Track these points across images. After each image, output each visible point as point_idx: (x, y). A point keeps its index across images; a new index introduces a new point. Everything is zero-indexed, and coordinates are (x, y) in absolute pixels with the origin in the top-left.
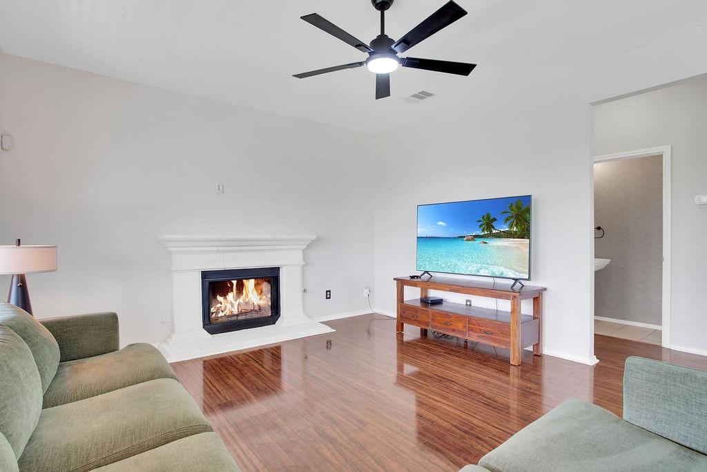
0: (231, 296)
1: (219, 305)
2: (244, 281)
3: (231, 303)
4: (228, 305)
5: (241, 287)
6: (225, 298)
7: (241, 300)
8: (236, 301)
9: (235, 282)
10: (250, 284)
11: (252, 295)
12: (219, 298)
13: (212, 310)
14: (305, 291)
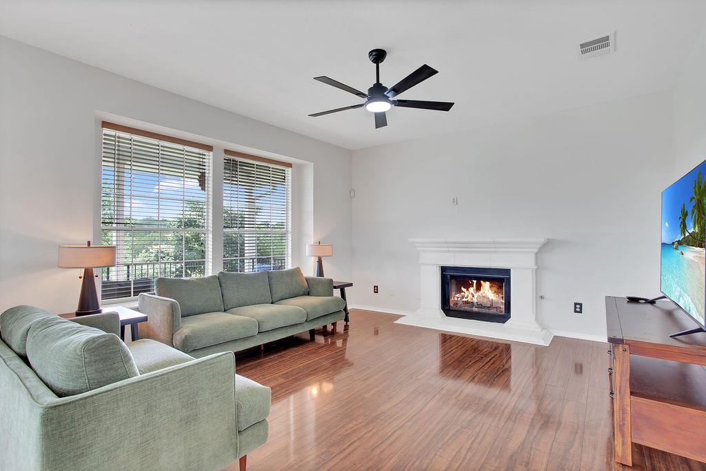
0: (471, 290)
1: (463, 294)
2: (482, 282)
3: (472, 294)
4: (470, 295)
5: (479, 288)
6: (468, 290)
7: (480, 294)
8: (476, 293)
9: (475, 282)
10: (486, 285)
11: (488, 293)
12: (463, 289)
13: (457, 296)
14: (542, 297)
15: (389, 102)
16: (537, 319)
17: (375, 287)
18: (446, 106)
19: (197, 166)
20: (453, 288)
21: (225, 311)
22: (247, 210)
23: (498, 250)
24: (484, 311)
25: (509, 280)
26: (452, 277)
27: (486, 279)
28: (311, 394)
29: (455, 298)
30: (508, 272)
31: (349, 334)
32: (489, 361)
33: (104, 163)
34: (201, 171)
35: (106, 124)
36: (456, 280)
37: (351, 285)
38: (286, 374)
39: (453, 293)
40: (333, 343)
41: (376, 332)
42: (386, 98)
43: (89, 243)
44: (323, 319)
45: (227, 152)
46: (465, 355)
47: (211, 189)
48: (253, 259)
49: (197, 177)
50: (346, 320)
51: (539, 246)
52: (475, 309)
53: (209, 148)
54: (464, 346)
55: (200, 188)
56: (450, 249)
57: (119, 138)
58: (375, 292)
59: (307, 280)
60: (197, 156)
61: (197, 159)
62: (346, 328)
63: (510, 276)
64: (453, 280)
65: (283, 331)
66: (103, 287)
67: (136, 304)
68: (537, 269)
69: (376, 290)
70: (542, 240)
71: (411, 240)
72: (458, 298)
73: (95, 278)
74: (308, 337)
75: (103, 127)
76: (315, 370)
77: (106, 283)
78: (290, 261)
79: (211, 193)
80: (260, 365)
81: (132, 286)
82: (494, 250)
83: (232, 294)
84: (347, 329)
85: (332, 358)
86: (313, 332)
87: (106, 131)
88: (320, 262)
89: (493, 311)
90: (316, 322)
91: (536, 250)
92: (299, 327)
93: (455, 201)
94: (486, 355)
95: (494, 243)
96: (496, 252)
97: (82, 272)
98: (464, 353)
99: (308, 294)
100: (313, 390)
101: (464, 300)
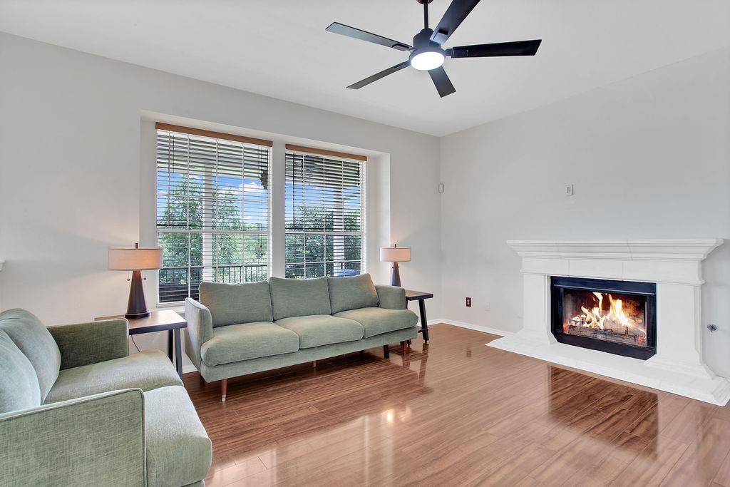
0: (596, 311)
1: (583, 316)
2: (611, 299)
3: (597, 317)
4: (593, 319)
5: (607, 306)
6: (590, 311)
7: (608, 317)
8: (602, 316)
9: (601, 298)
10: (617, 304)
11: (620, 316)
12: (584, 309)
13: (575, 319)
14: (712, 328)
15: (441, 51)
16: (704, 360)
17: (467, 299)
18: (528, 48)
19: (257, 164)
20: (568, 306)
21: (274, 321)
22: (336, 210)
23: (634, 255)
24: (614, 339)
25: (653, 300)
26: (567, 291)
27: (616, 296)
28: (385, 419)
29: (572, 321)
30: (652, 287)
31: (429, 354)
32: (608, 419)
33: (159, 165)
34: (263, 168)
35: (160, 125)
36: (573, 295)
37: (431, 296)
38: (323, 402)
39: (569, 315)
40: (406, 365)
41: (469, 354)
42: (435, 47)
43: (137, 244)
44: (387, 336)
45: (288, 146)
46: (572, 404)
47: (271, 188)
48: (342, 263)
49: (260, 175)
50: (426, 337)
51: (705, 250)
52: (600, 337)
53: (269, 143)
54: (573, 389)
55: (262, 187)
56: (562, 254)
57: (174, 138)
58: (467, 305)
59: (377, 288)
60: (257, 152)
61: (257, 156)
62: (426, 346)
63: (655, 292)
64: (569, 295)
65: (333, 348)
66: (160, 290)
67: (182, 310)
68: (703, 286)
69: (469, 302)
70: (712, 242)
71: (509, 242)
72: (576, 322)
73: (143, 281)
74: (382, 354)
75: (156, 128)
76: (359, 401)
77: (163, 286)
78: (365, 267)
79: (271, 192)
80: (302, 386)
81: (189, 290)
82: (629, 255)
83: (281, 302)
84: (427, 349)
85: (386, 387)
86: (387, 350)
87: (160, 132)
88: (396, 268)
89: (628, 341)
90: (377, 339)
91: (702, 257)
92: (354, 345)
93: (571, 191)
94: (605, 408)
95: (628, 246)
96: (632, 258)
97: (130, 275)
98: (571, 401)
99: (378, 306)
100: (389, 416)
101: (586, 325)
